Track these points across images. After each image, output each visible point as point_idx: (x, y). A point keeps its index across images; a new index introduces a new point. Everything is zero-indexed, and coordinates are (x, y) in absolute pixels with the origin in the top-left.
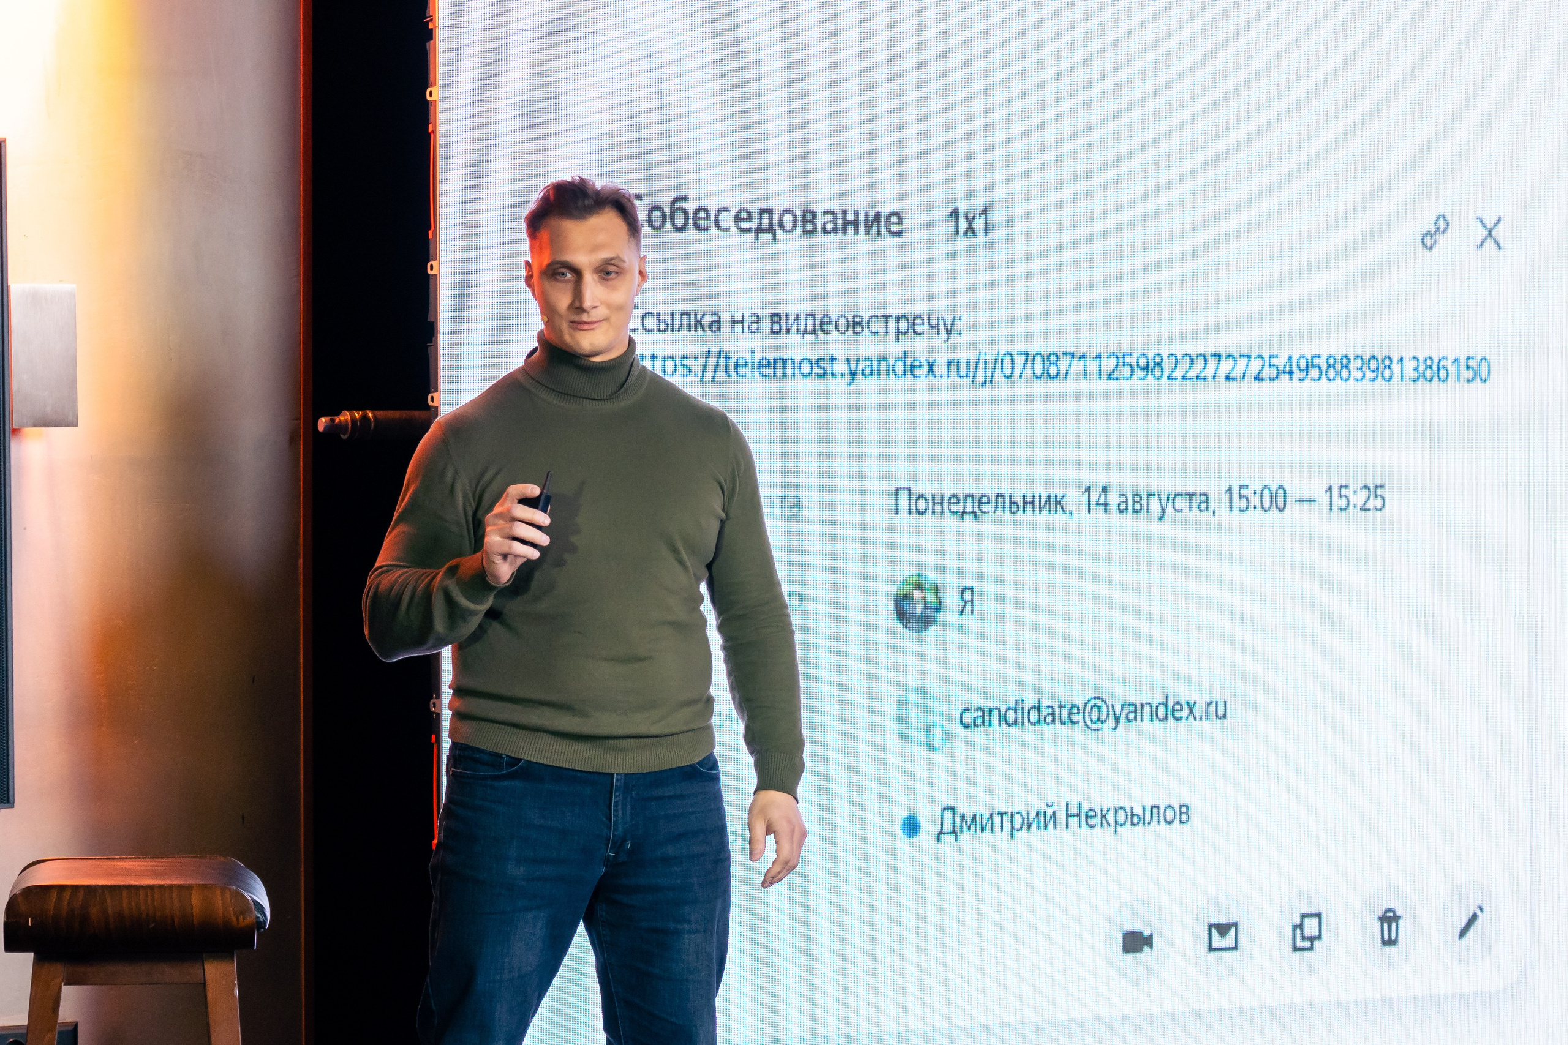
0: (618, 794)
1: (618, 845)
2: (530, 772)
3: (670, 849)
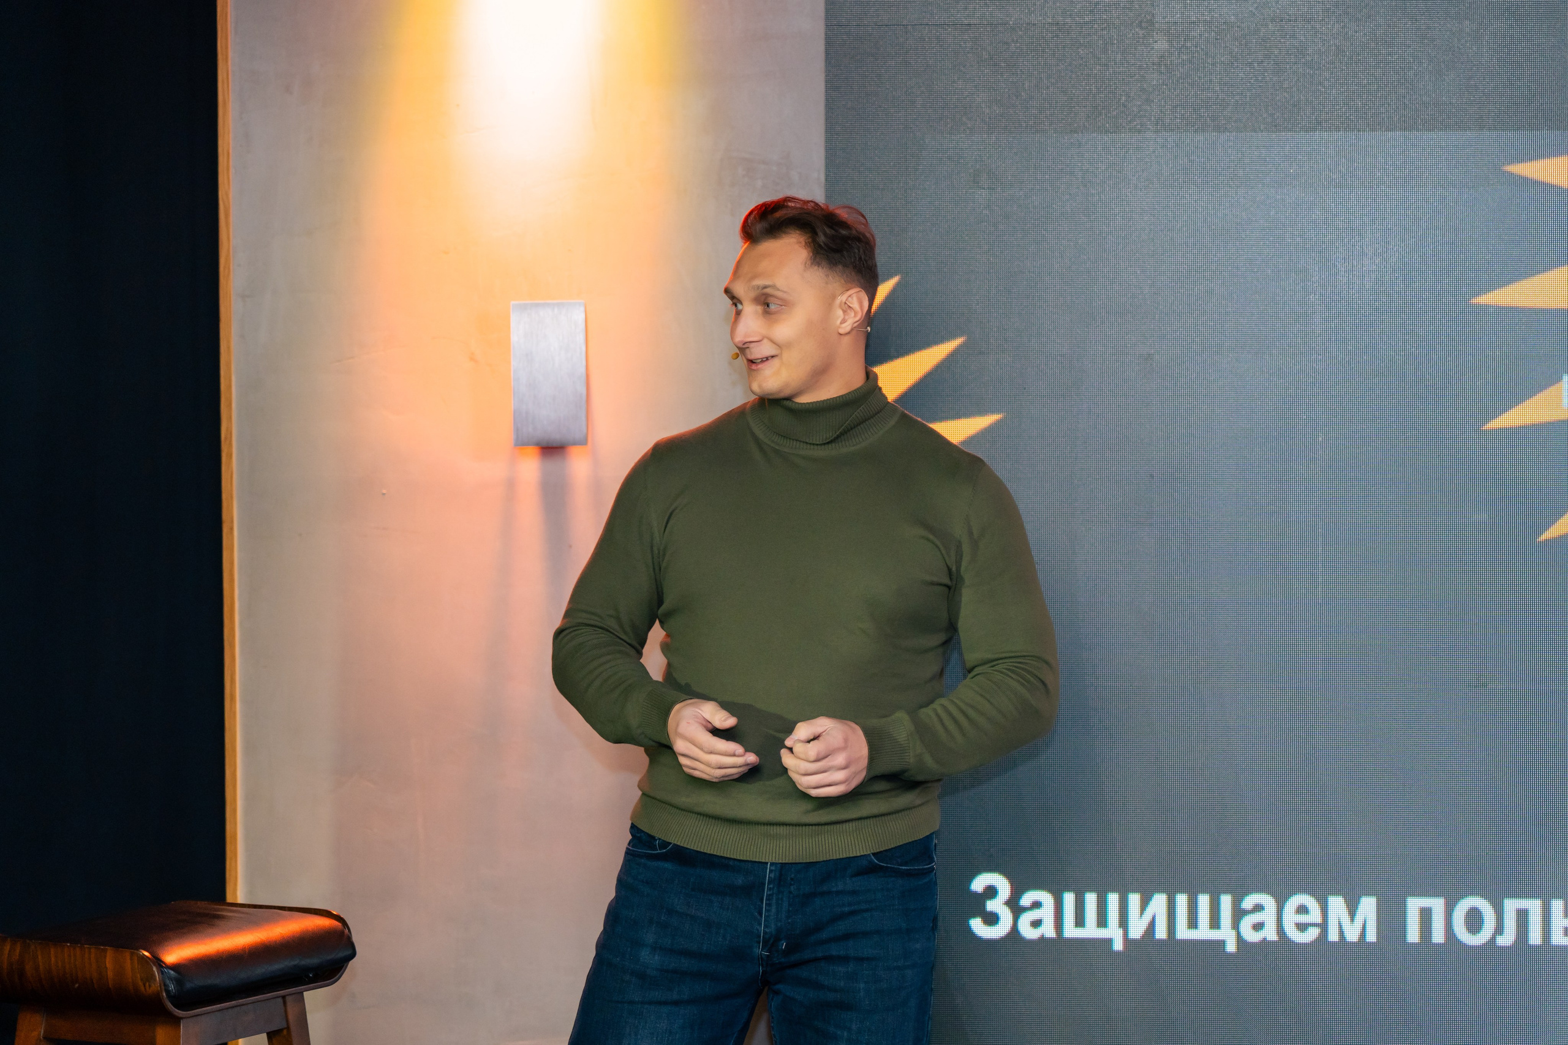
0: (772, 886)
1: (771, 943)
2: (682, 856)
3: (835, 950)
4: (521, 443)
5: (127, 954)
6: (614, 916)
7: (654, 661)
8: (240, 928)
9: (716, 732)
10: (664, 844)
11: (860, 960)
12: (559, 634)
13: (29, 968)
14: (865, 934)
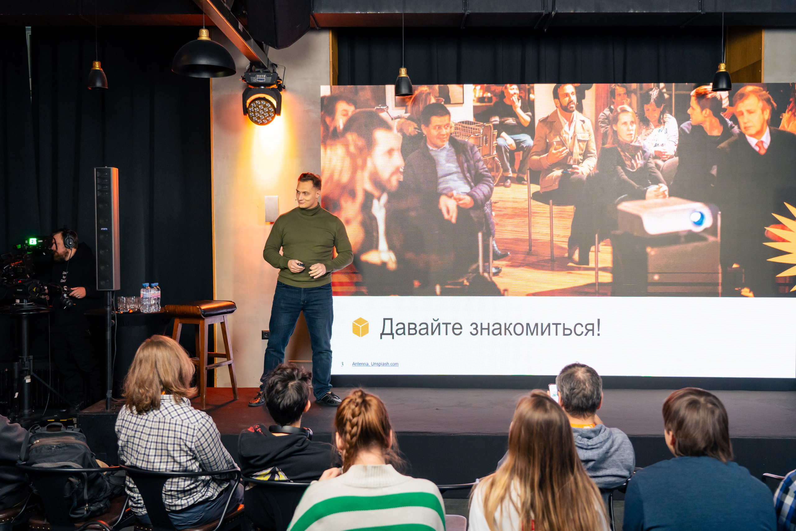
0: (303, 292)
1: (303, 302)
2: (286, 286)
3: (315, 303)
4: (266, 221)
5: (195, 307)
6: (275, 297)
7: (281, 253)
8: (216, 303)
9: (298, 264)
10: (284, 284)
11: (320, 304)
12: (264, 251)
13: (176, 310)
14: (320, 300)
